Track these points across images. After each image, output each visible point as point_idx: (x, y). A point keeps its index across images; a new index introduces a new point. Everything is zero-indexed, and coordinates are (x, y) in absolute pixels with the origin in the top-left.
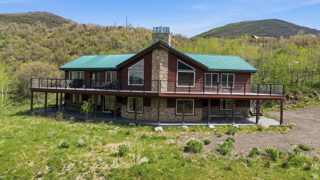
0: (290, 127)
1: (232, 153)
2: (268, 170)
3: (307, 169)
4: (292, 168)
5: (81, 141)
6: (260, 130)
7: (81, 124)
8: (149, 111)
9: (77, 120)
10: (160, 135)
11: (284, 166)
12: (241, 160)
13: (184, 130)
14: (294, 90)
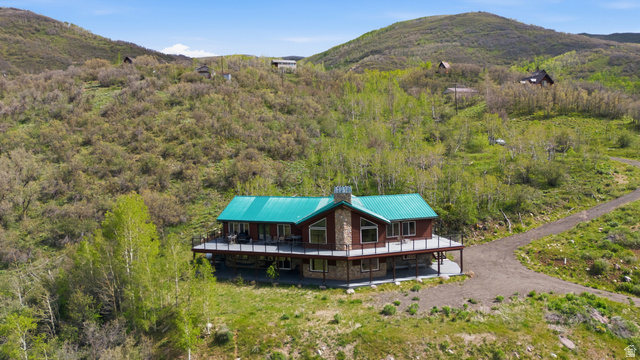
0: (469, 276)
1: (418, 313)
2: (443, 324)
3: (468, 321)
4: (458, 321)
5: (297, 313)
6: (441, 283)
7: (268, 289)
8: (334, 270)
9: (261, 284)
10: (354, 297)
11: (453, 320)
12: (424, 318)
13: (374, 290)
14: (482, 217)
